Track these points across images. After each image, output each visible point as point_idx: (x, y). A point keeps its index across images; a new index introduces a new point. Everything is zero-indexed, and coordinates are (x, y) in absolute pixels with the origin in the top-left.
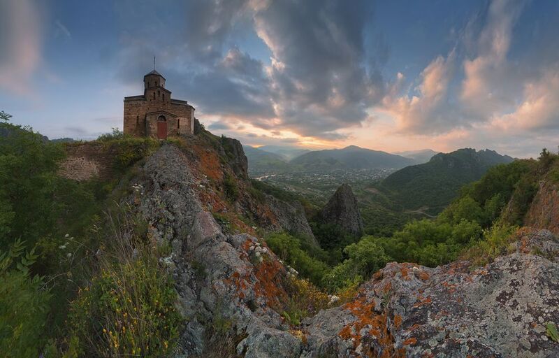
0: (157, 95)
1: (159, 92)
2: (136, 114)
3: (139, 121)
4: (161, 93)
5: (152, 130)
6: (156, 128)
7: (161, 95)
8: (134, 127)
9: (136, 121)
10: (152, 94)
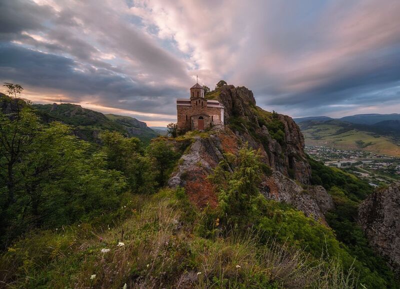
0: (198, 103)
1: (199, 101)
2: (185, 114)
3: (188, 118)
4: (201, 101)
5: (195, 125)
6: (197, 123)
7: (201, 102)
8: (184, 122)
9: (186, 119)
10: (195, 102)
